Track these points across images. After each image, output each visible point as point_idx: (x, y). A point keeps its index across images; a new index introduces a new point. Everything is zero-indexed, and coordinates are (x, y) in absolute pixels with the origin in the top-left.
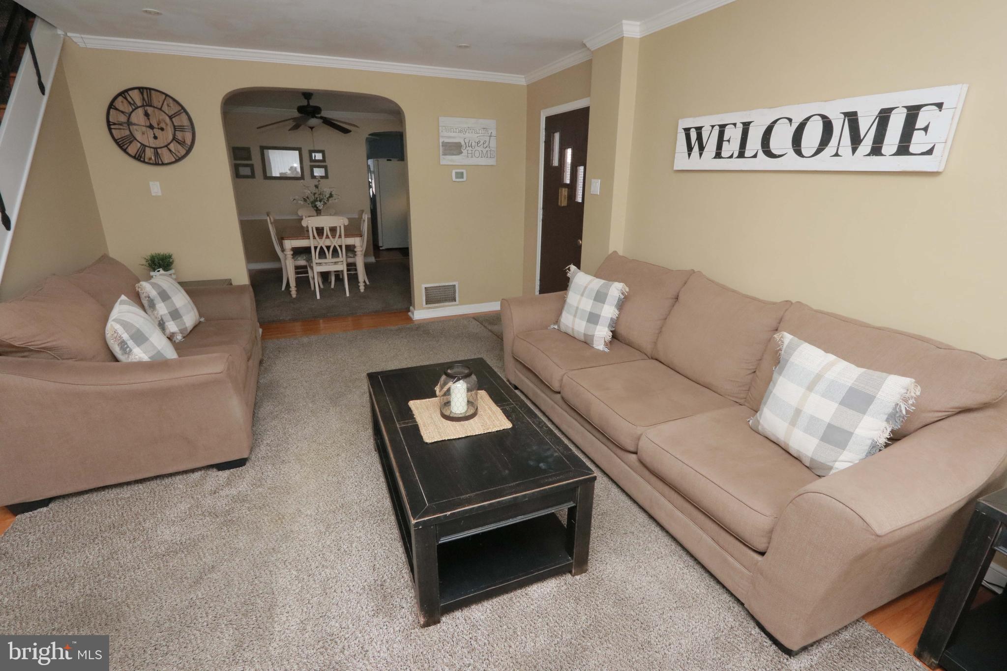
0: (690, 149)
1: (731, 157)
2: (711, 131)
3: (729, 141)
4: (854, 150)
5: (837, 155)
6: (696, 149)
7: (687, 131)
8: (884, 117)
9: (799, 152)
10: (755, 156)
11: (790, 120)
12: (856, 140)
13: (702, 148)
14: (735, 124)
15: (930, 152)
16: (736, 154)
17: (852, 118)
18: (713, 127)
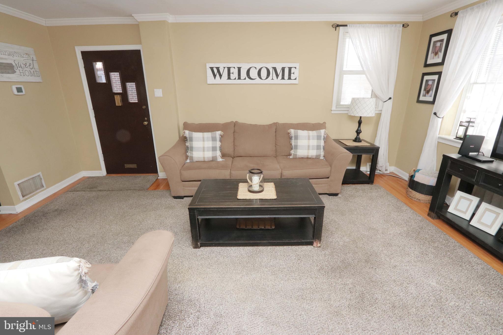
0: (215, 76)
1: (235, 79)
2: (224, 69)
3: (233, 73)
4: (277, 78)
5: (272, 79)
6: (218, 76)
7: (212, 69)
8: (283, 69)
9: (261, 78)
10: (245, 79)
11: (256, 68)
12: (277, 76)
13: (221, 76)
14: (234, 68)
15: (296, 79)
16: (237, 78)
17: (275, 69)
18: (224, 68)
